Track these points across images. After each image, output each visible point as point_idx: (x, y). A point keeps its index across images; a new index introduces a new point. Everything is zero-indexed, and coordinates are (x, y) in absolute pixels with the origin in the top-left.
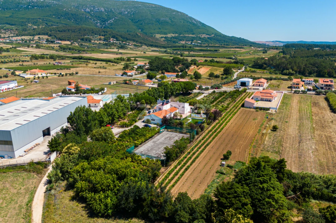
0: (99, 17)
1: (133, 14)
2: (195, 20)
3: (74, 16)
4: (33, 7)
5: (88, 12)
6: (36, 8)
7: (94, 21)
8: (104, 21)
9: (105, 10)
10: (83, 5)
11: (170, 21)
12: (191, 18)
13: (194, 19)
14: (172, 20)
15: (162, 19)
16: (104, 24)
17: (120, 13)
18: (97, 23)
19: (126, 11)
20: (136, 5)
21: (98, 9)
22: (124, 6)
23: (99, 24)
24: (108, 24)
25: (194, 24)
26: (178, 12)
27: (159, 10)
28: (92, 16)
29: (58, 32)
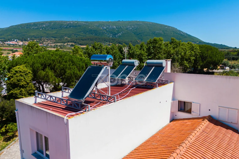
0: (112, 32)
1: (136, 29)
2: (183, 32)
3: (95, 31)
4: (70, 27)
5: (105, 29)
6: (71, 27)
7: (108, 34)
8: (115, 34)
9: (116, 27)
10: (102, 25)
11: (163, 33)
12: (179, 31)
13: (181, 31)
14: (165, 32)
15: (157, 32)
16: (115, 37)
17: (127, 29)
18: (110, 36)
19: (131, 27)
20: (138, 23)
21: (112, 27)
22: (130, 24)
23: (111, 37)
24: (118, 36)
25: (182, 35)
26: (169, 27)
27: (155, 26)
28: (107, 31)
29: (81, 41)
